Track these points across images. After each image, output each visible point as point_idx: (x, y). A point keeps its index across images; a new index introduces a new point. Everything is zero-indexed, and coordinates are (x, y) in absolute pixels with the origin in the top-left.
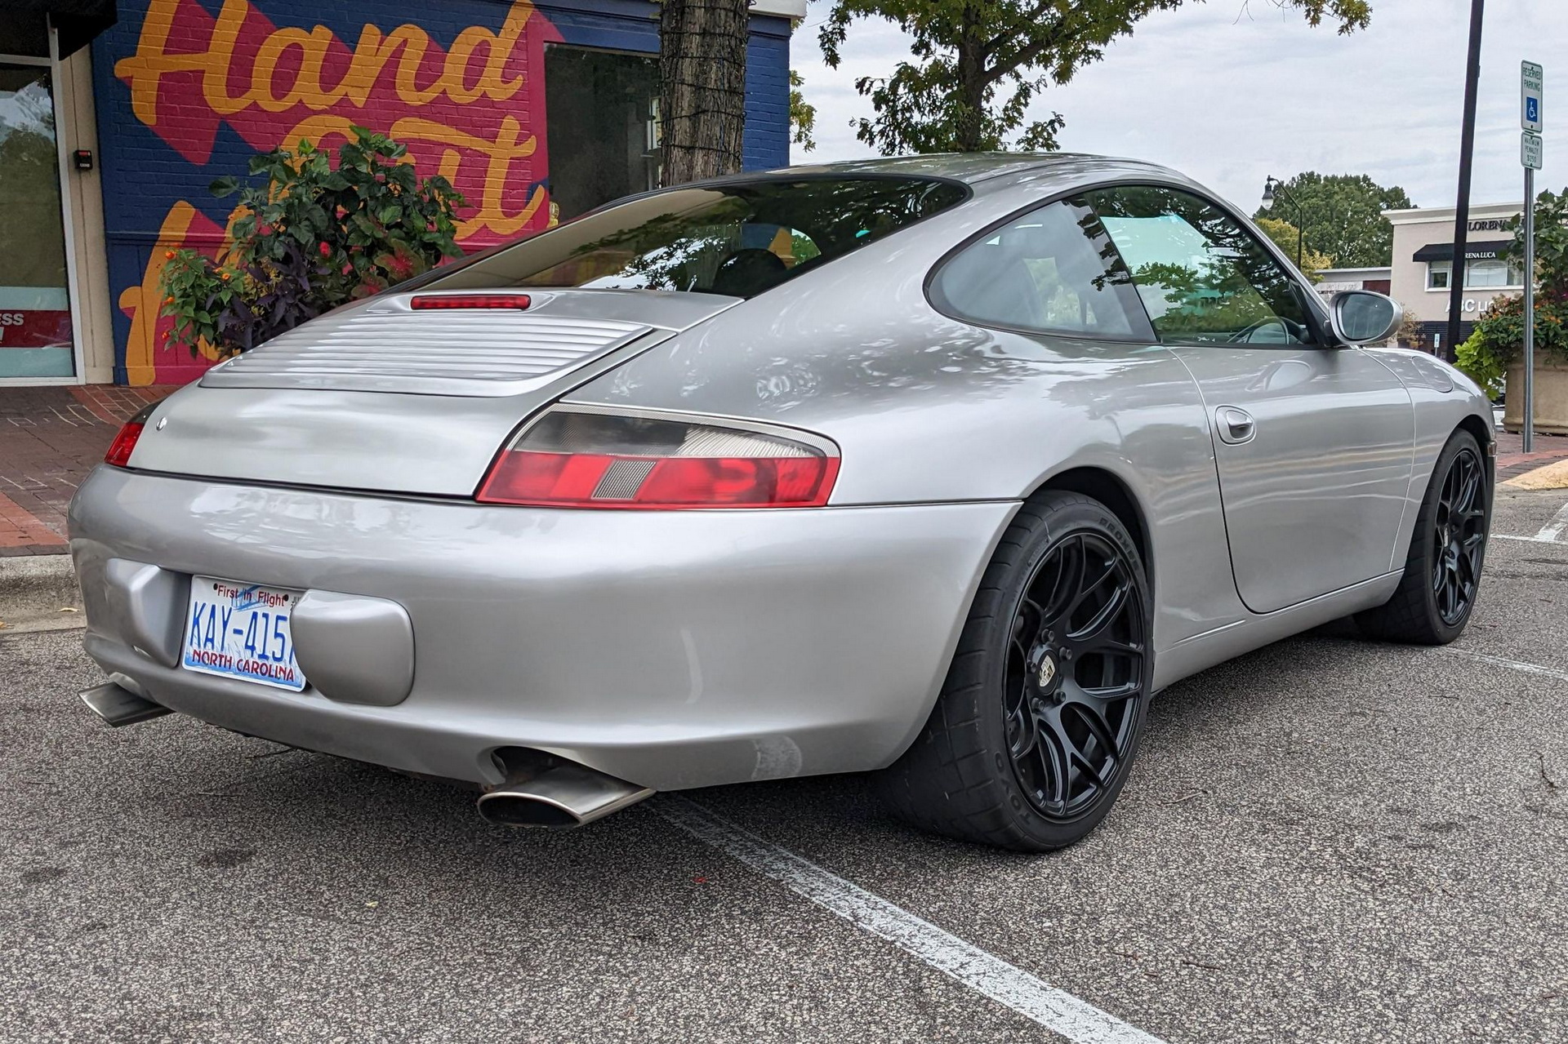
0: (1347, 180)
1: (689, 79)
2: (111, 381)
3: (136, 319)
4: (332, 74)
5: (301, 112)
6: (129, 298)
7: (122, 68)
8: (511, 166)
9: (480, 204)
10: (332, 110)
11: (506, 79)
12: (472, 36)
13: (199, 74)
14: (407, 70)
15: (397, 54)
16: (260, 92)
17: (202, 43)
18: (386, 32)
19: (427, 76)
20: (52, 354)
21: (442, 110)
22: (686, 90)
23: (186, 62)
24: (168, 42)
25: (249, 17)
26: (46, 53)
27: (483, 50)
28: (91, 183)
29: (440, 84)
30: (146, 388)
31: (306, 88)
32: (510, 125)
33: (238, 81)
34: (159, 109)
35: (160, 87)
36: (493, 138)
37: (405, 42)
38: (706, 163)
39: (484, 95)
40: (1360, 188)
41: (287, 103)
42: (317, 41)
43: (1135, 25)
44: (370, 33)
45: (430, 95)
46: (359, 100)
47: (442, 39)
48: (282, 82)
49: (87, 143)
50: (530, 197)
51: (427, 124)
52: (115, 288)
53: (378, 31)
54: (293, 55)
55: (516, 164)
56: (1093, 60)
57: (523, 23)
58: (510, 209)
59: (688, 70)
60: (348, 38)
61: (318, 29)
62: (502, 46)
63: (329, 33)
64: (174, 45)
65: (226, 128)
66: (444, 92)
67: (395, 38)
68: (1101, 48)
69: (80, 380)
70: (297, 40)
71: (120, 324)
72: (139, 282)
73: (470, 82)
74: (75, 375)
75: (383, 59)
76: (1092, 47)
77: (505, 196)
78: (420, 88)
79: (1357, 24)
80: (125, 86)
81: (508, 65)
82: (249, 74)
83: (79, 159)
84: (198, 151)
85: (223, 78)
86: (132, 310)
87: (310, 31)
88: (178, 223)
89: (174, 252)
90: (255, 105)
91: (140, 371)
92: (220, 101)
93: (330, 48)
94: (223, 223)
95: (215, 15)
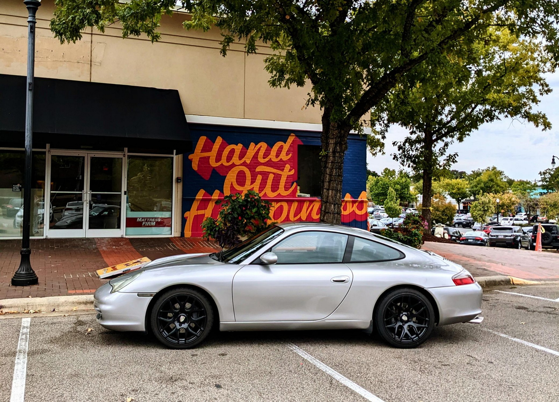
2: (180, 236)
3: (188, 220)
4: (242, 155)
5: (234, 165)
6: (187, 214)
7: (190, 157)
8: (287, 177)
9: (278, 188)
10: (241, 165)
11: (287, 154)
12: (279, 144)
13: (209, 157)
14: (261, 154)
15: (259, 149)
16: (224, 161)
17: (210, 150)
18: (256, 144)
19: (266, 155)
20: (167, 229)
21: (269, 164)
23: (206, 154)
24: (202, 150)
25: (222, 143)
26: (173, 154)
27: (281, 148)
28: (180, 186)
29: (270, 157)
30: (189, 238)
31: (235, 160)
32: (288, 167)
33: (218, 158)
34: (199, 166)
35: (199, 161)
36: (283, 170)
37: (261, 147)
39: (281, 159)
41: (230, 163)
42: (238, 148)
44: (252, 145)
45: (267, 160)
46: (248, 162)
47: (271, 145)
48: (229, 158)
49: (180, 175)
50: (292, 185)
51: (265, 167)
52: (183, 212)
53: (254, 144)
54: (232, 151)
55: (288, 177)
57: (292, 140)
58: (286, 189)
60: (246, 146)
61: (239, 144)
62: (286, 146)
63: (242, 145)
64: (204, 150)
65: (214, 170)
66: (270, 159)
67: (258, 146)
69: (173, 236)
70: (234, 147)
71: (184, 221)
72: (189, 210)
73: (277, 156)
74: (171, 234)
75: (255, 151)
77: (285, 185)
78: (264, 158)
80: (191, 161)
81: (288, 151)
82: (221, 157)
83: (178, 179)
84: (207, 176)
85: (215, 158)
86: (187, 217)
87: (237, 145)
88: (200, 195)
89: (199, 202)
90: (222, 164)
91: (188, 234)
92: (213, 164)
93: (242, 149)
94: (211, 195)
95: (214, 142)
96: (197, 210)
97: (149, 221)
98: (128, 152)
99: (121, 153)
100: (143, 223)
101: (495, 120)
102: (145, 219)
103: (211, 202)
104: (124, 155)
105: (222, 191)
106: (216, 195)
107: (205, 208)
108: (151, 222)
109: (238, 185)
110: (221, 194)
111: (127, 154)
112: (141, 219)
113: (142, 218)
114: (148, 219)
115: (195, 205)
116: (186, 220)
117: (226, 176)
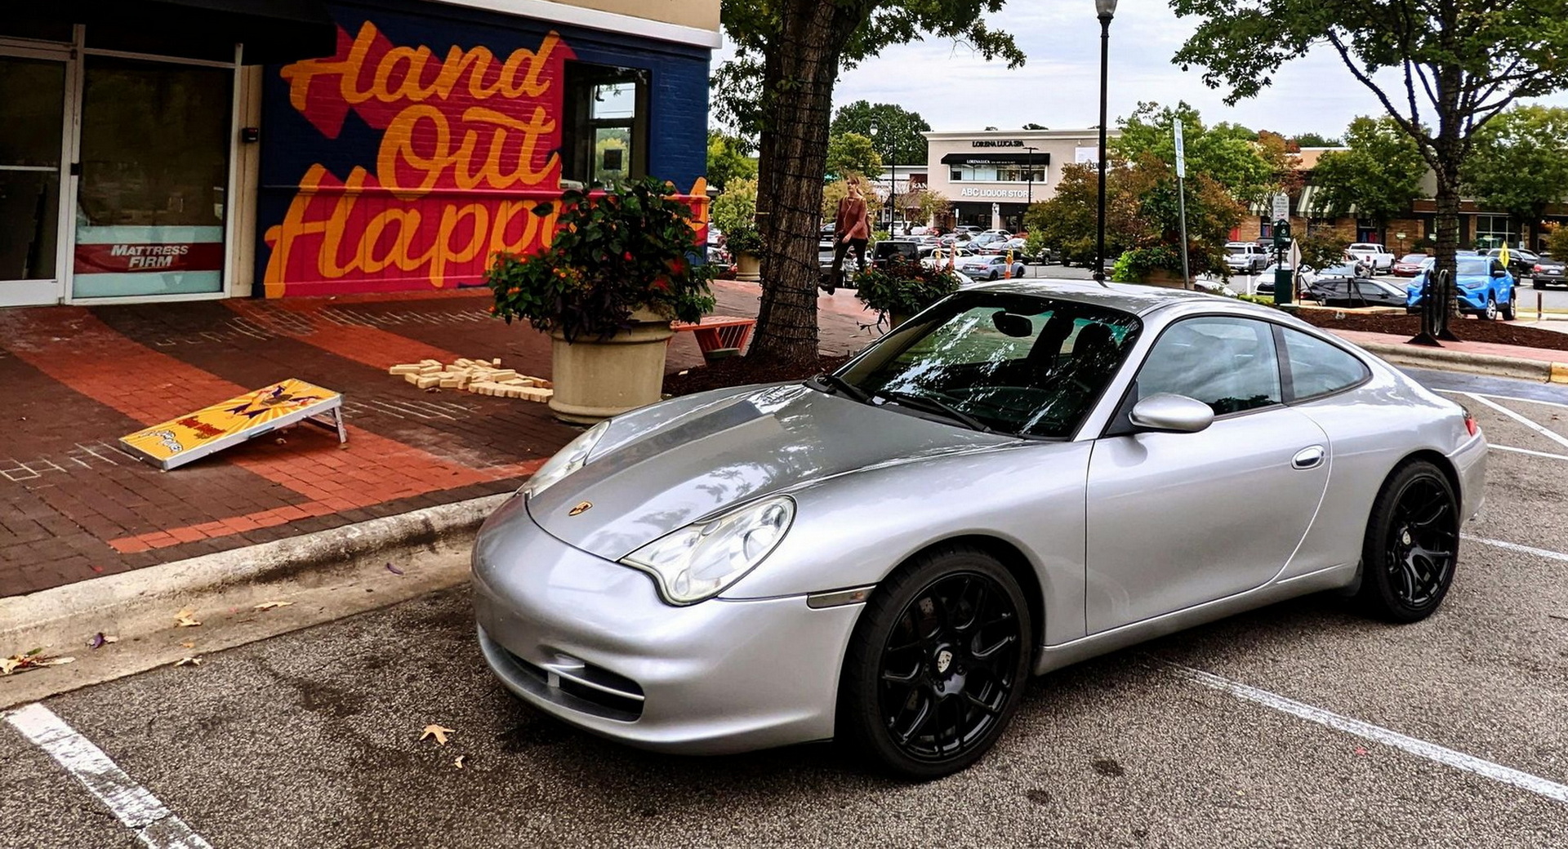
0: (887, 107)
1: (801, 135)
2: (249, 294)
3: (275, 250)
4: (428, 78)
5: (405, 102)
6: (271, 234)
7: (286, 71)
8: (538, 139)
9: (516, 165)
10: (426, 102)
11: (540, 82)
12: (520, 54)
13: (338, 77)
14: (477, 76)
15: (472, 64)
16: (379, 91)
17: (345, 55)
18: (465, 50)
19: (488, 81)
20: (208, 277)
21: (496, 103)
22: (799, 142)
23: (330, 68)
25: (376, 40)
26: (233, 61)
27: (526, 63)
28: (253, 153)
29: (497, 85)
30: (278, 300)
31: (410, 87)
32: (540, 113)
33: (365, 80)
34: (309, 100)
35: (311, 86)
36: (527, 120)
37: (477, 58)
38: (809, 186)
39: (525, 93)
40: (895, 112)
41: (397, 96)
42: (419, 56)
43: (881, 52)
44: (455, 52)
45: (491, 92)
46: (444, 94)
47: (501, 56)
48: (394, 83)
49: (253, 122)
50: (548, 159)
51: (487, 111)
52: (261, 226)
53: (460, 50)
54: (403, 65)
55: (541, 138)
56: (851, 69)
57: (552, 46)
58: (535, 168)
59: (800, 130)
60: (440, 54)
61: (422, 48)
62: (538, 61)
63: (429, 51)
65: (353, 115)
66: (499, 90)
67: (471, 55)
68: (857, 62)
69: (226, 295)
70: (407, 54)
71: (261, 253)
72: (280, 222)
73: (516, 84)
74: (222, 290)
75: (462, 68)
76: (851, 60)
77: (533, 159)
78: (484, 87)
79: (1018, 65)
80: (286, 84)
81: (541, 74)
82: (373, 77)
83: (246, 136)
84: (331, 130)
85: (355, 78)
86: (274, 242)
87: (416, 48)
88: (312, 180)
89: (308, 199)
90: (374, 98)
91: (275, 287)
92: (351, 94)
93: (429, 60)
94: (344, 179)
95: (354, 37)
96: (304, 221)
97: (151, 255)
98: (87, 45)
99: (60, 47)
100: (133, 261)
101: (912, 40)
102: (140, 249)
103: (342, 200)
104: (74, 54)
105: (372, 169)
106: (355, 182)
107: (327, 217)
108: (157, 255)
109: (417, 154)
110: (371, 177)
111: (82, 50)
112: (124, 248)
113: (130, 246)
114: (149, 248)
115: (296, 208)
116: (270, 251)
117: (383, 131)
